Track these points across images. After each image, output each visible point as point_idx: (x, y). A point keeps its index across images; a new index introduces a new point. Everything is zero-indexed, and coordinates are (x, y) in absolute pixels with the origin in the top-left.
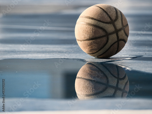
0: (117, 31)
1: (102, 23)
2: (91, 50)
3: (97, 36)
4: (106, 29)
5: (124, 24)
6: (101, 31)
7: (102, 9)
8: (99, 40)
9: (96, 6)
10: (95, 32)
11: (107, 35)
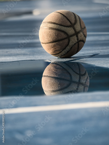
0: (77, 34)
1: (64, 27)
2: (54, 52)
3: (60, 38)
4: (67, 32)
5: (83, 27)
6: (62, 34)
7: (63, 14)
8: (61, 42)
9: (57, 12)
10: (57, 36)
11: (69, 37)
